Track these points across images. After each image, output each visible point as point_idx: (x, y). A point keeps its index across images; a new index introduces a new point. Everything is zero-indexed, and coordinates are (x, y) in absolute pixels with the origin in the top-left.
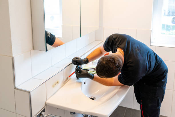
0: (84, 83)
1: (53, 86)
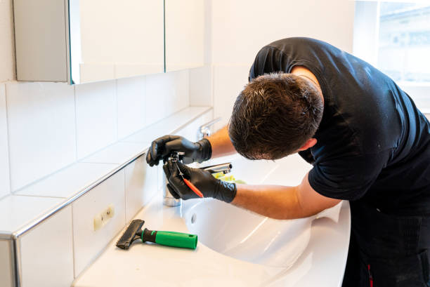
0: (193, 220)
1: (96, 226)
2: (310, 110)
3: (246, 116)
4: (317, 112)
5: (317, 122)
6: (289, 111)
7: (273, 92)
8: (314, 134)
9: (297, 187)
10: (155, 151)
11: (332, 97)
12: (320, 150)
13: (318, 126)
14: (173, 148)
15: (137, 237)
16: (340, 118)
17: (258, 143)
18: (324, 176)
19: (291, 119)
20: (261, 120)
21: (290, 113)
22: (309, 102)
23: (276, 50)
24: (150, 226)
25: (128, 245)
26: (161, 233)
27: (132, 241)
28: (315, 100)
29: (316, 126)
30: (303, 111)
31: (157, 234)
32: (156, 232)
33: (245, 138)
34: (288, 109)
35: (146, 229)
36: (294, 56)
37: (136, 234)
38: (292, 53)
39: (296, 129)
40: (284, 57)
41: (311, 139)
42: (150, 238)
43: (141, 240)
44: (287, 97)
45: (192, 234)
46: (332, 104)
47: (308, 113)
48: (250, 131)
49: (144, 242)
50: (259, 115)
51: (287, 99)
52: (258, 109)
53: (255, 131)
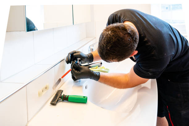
0: (86, 88)
1: (39, 95)
2: (133, 38)
3: (104, 43)
4: (136, 39)
5: (136, 43)
6: (123, 39)
7: (115, 32)
8: (135, 49)
9: (128, 73)
10: (70, 57)
11: (142, 33)
12: (138, 56)
13: (137, 45)
14: (76, 56)
15: (60, 98)
16: (147, 42)
17: (111, 55)
18: (141, 68)
19: (124, 43)
20: (110, 45)
21: (123, 40)
22: (131, 35)
23: (116, 15)
24: (65, 93)
25: (56, 103)
26: (71, 96)
27: (58, 101)
28: (134, 33)
29: (136, 46)
30: (129, 39)
31: (69, 97)
32: (68, 96)
33: (104, 53)
34: (122, 39)
35: (64, 95)
36: (124, 17)
37: (59, 97)
38: (123, 15)
39: (127, 47)
40: (120, 17)
41: (135, 51)
42: (65, 99)
43: (62, 100)
44: (121, 33)
45: (84, 96)
46: (142, 35)
47: (132, 40)
48: (106, 50)
49: (63, 101)
50: (110, 42)
51: (121, 34)
52: (109, 40)
53: (108, 50)
